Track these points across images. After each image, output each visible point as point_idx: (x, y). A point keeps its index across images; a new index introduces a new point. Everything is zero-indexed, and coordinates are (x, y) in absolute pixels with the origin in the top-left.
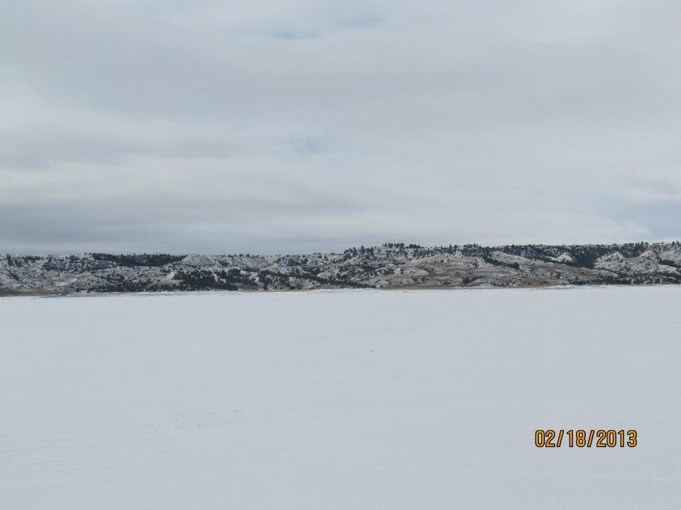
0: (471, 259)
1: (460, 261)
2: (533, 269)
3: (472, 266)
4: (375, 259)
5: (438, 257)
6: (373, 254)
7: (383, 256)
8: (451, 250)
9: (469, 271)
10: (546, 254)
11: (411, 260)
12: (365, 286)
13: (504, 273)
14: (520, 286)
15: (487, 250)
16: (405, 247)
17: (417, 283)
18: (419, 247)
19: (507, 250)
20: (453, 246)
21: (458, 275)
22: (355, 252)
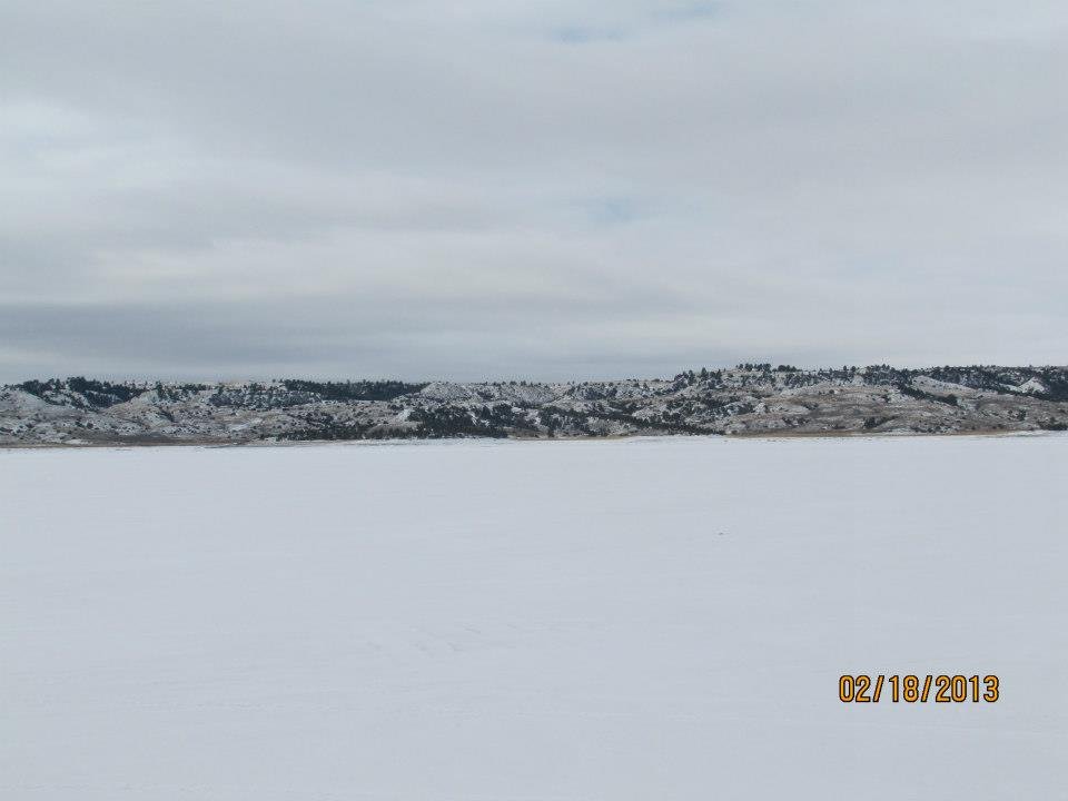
0: (878, 389)
1: (860, 392)
2: (980, 404)
3: (879, 400)
4: (724, 388)
5: (824, 386)
6: (720, 381)
7: (736, 385)
8: (847, 374)
9: (874, 406)
10: (1000, 380)
11: (780, 390)
12: (708, 432)
13: (931, 410)
14: (958, 432)
15: (905, 374)
16: (771, 369)
17: (791, 427)
18: (794, 369)
19: (936, 373)
20: (849, 367)
21: (857, 414)
22: (691, 377)
